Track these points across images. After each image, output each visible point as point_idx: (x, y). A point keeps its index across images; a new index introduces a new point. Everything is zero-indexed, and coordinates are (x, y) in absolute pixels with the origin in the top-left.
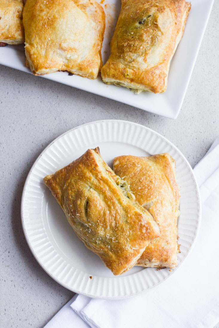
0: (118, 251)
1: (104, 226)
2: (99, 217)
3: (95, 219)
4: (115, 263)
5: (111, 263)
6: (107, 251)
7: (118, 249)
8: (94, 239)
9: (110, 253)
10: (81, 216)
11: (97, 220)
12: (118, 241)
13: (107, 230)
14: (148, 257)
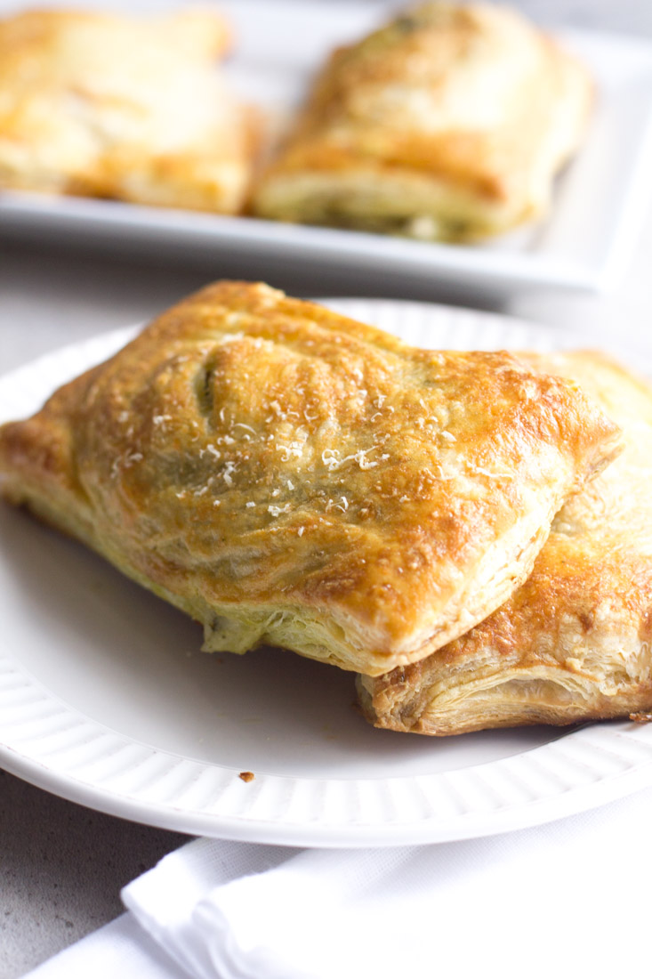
0: (394, 498)
1: (308, 418)
2: (279, 391)
3: (253, 403)
4: (384, 561)
5: (365, 568)
6: (336, 527)
7: (395, 493)
8: (252, 504)
9: (353, 530)
10: (177, 417)
11: (265, 406)
12: (392, 454)
13: (323, 432)
14: (573, 597)
